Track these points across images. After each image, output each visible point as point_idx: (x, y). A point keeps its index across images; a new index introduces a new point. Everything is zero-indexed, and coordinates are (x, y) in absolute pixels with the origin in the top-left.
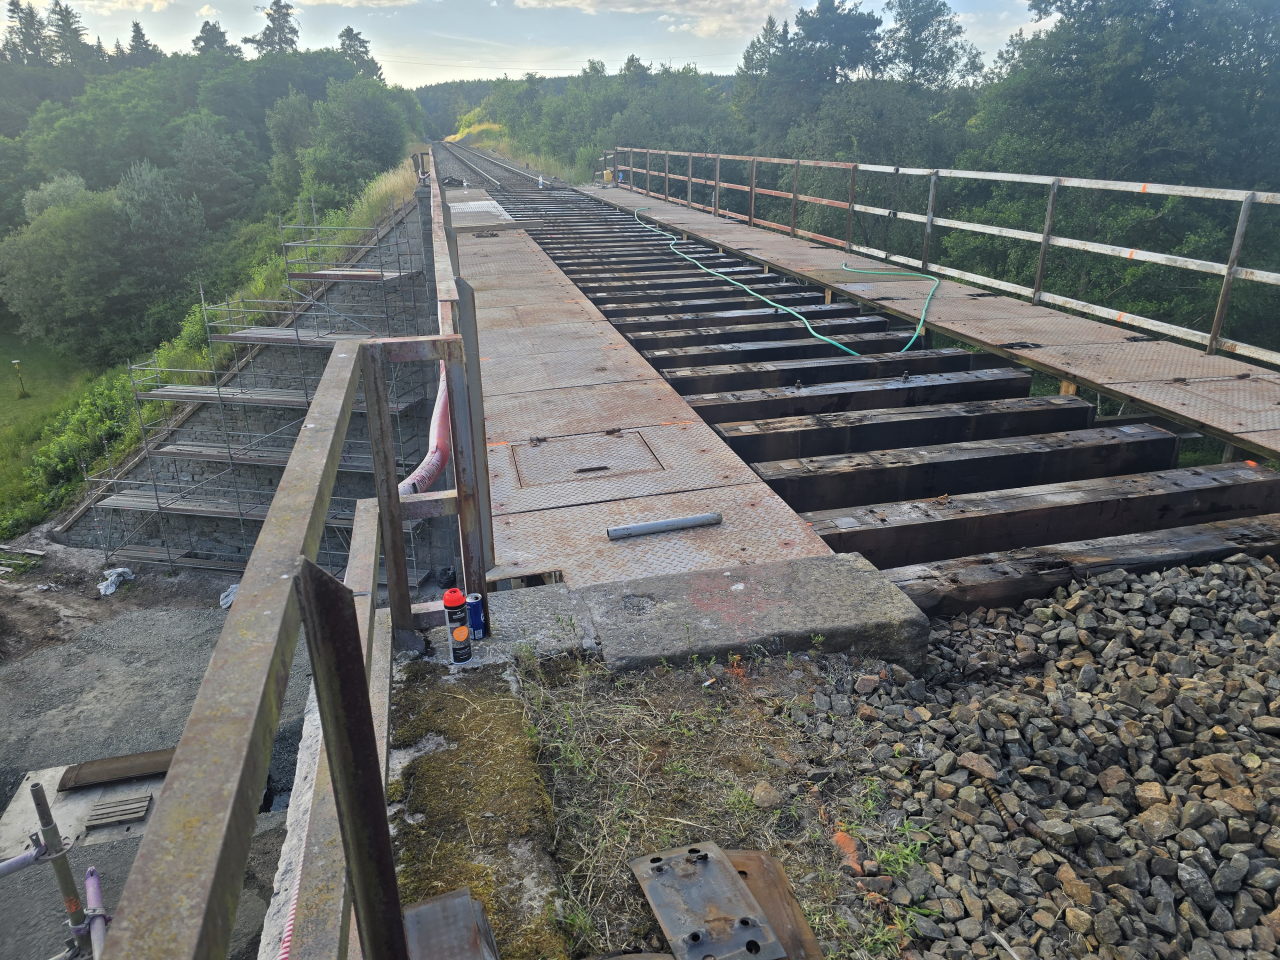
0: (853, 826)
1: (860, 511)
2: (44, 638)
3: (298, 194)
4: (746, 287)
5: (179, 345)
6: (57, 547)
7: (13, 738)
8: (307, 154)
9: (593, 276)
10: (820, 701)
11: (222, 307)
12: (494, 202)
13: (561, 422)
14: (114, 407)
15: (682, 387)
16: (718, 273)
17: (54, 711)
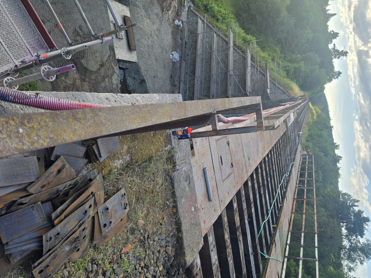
0: (133, 250)
1: (214, 243)
2: (163, 8)
3: (290, 63)
4: (275, 200)
5: (244, 35)
6: (187, 8)
7: (137, 3)
8: (302, 65)
9: (275, 152)
10: (164, 236)
11: (255, 45)
12: (293, 120)
13: (234, 149)
14: (225, 19)
15: (246, 184)
16: (279, 190)
17: (144, 12)
